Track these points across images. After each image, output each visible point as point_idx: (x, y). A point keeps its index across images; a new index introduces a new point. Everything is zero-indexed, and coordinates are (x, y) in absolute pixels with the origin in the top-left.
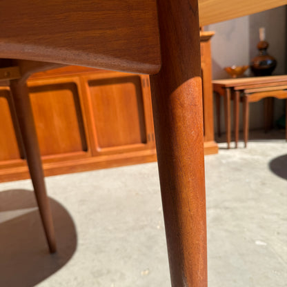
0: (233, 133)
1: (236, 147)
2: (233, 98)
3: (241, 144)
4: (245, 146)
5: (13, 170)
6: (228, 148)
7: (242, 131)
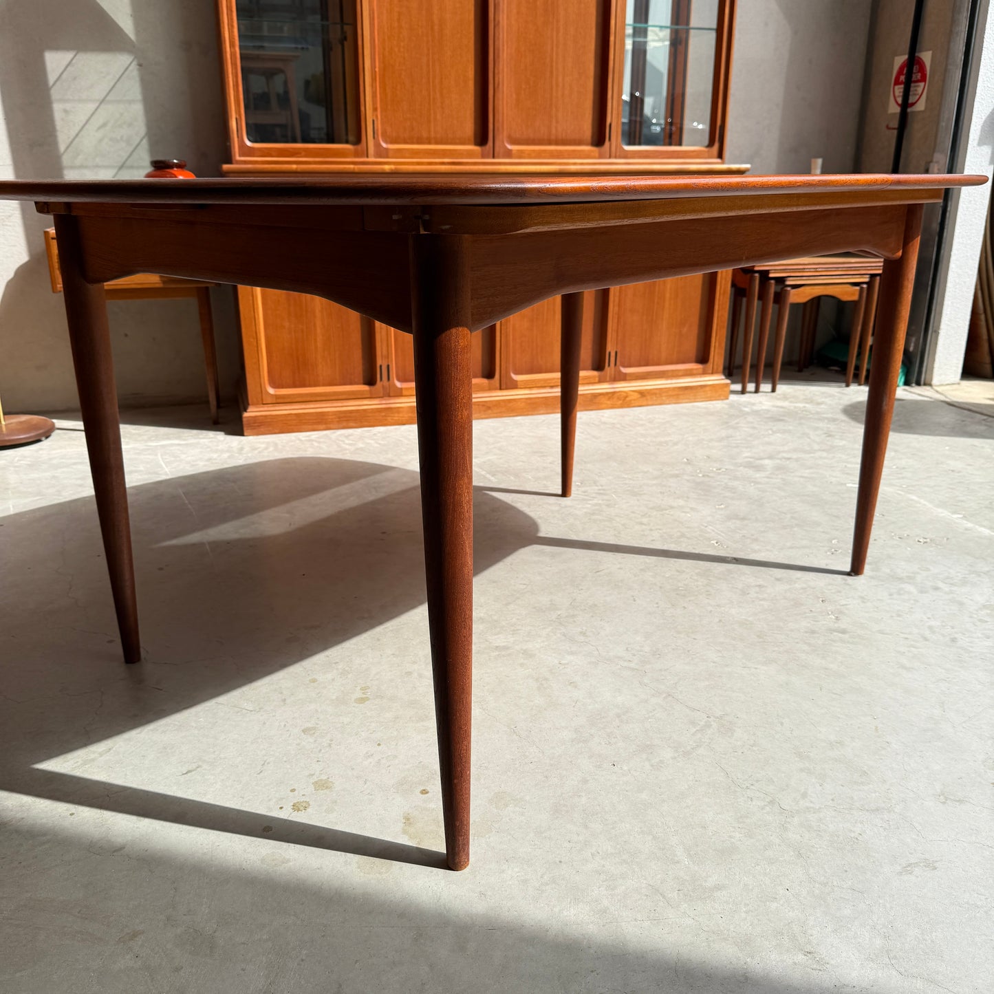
0: (755, 367)
1: (757, 391)
2: (762, 296)
3: (765, 387)
4: (773, 390)
5: (352, 405)
6: (743, 392)
7: (770, 365)
